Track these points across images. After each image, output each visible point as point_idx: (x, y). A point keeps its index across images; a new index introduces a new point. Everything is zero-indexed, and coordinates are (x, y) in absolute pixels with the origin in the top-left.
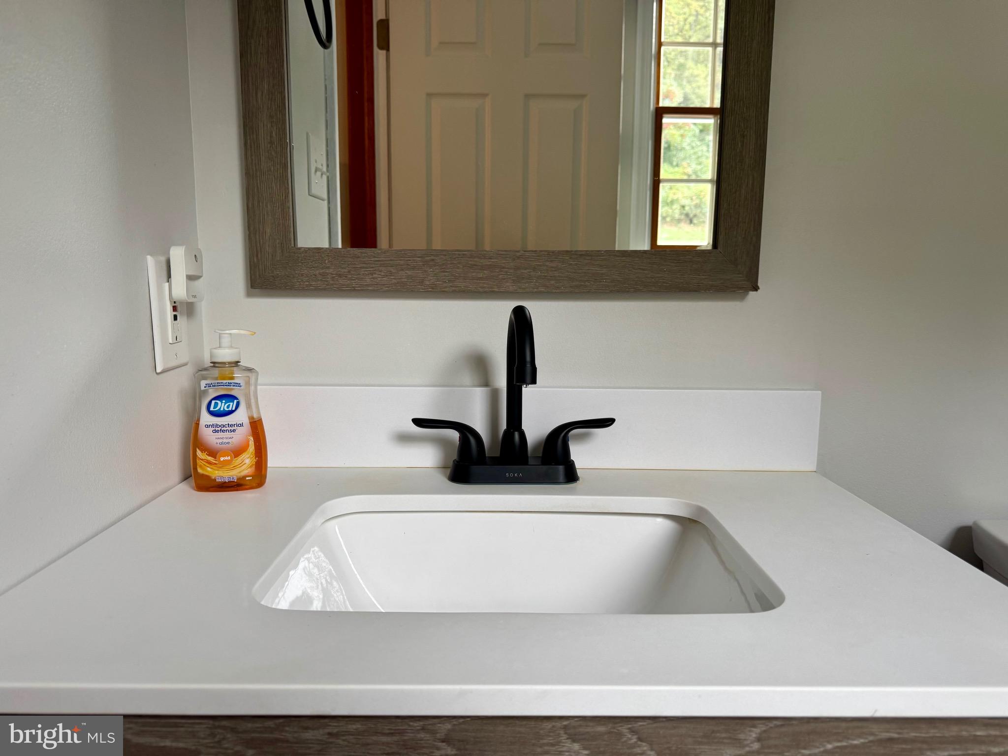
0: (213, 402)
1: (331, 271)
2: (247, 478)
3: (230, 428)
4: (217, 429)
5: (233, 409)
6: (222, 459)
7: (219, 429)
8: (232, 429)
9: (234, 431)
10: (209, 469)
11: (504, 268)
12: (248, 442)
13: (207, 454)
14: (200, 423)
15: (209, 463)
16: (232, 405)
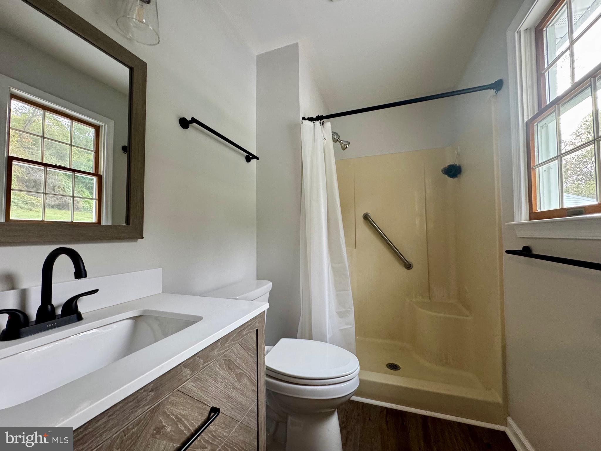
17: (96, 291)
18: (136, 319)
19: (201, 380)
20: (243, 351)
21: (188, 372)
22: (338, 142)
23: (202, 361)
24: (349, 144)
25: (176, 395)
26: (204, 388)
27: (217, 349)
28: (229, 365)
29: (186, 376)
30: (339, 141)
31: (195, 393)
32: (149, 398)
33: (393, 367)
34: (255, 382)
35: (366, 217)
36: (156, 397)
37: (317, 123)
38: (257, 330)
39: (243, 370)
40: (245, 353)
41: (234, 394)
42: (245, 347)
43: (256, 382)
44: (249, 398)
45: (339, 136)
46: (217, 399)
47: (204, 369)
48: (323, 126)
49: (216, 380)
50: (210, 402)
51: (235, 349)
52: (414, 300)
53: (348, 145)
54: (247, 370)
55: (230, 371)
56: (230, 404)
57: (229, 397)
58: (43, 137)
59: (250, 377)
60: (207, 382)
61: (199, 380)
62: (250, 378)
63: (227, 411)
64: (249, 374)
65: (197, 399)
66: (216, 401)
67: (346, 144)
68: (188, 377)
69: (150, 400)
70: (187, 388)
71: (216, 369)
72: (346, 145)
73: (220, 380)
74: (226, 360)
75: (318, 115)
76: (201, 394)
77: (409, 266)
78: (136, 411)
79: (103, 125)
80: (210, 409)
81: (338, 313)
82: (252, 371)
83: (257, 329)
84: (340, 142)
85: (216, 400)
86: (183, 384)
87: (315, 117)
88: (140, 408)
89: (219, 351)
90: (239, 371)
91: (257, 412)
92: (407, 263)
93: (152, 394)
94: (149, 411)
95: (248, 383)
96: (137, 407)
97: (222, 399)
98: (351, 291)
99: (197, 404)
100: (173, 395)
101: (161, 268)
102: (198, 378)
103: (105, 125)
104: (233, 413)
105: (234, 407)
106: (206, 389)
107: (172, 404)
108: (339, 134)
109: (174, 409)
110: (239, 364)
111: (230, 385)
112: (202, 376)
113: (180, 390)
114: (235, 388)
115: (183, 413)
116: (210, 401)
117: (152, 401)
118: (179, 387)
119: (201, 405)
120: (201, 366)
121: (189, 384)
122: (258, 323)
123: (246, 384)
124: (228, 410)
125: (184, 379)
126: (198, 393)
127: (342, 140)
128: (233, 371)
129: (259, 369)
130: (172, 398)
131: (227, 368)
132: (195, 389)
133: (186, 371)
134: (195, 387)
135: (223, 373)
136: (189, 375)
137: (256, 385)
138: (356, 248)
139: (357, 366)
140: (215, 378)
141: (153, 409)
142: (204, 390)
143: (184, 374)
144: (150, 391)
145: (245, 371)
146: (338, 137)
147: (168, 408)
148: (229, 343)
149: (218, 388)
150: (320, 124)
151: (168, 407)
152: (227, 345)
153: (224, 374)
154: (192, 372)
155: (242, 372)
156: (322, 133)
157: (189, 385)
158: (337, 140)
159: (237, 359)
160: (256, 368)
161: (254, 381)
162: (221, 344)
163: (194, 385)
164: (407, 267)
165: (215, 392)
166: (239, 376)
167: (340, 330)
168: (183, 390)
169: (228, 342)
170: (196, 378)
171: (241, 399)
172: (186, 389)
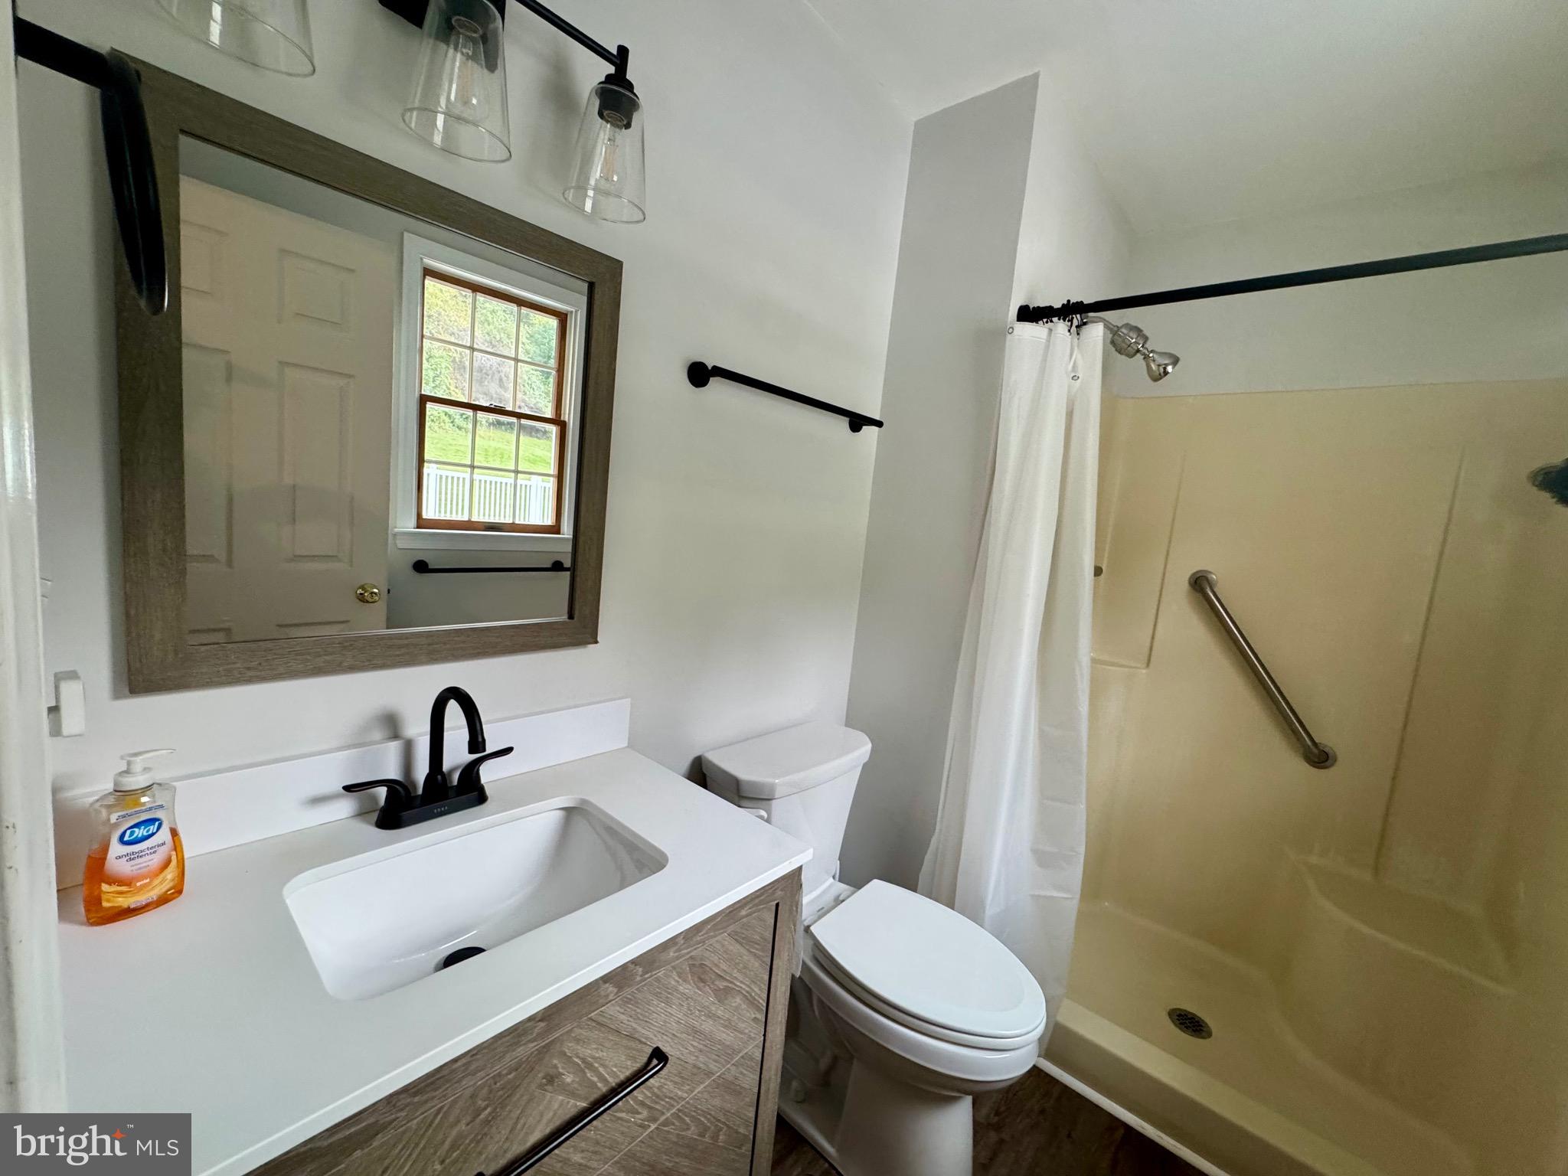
0: (128, 832)
1: (238, 665)
2: (169, 893)
3: (150, 851)
4: (131, 857)
5: (155, 831)
6: (138, 884)
7: (136, 856)
8: (152, 851)
9: (155, 852)
10: (120, 899)
11: (418, 645)
12: (170, 857)
13: (118, 885)
14: (108, 858)
15: (121, 893)
16: (153, 828)
17: (509, 750)
18: (569, 811)
19: (637, 1003)
20: (738, 946)
21: (611, 989)
22: (1138, 355)
23: (641, 969)
24: (1175, 361)
25: (586, 1027)
26: (641, 1015)
27: (675, 948)
28: (700, 973)
29: (607, 996)
30: (1144, 354)
31: (622, 1023)
32: (536, 1030)
33: (1190, 1023)
34: (762, 1005)
35: (1200, 584)
36: (548, 1031)
37: (1060, 326)
38: (777, 905)
39: (731, 982)
40: (742, 950)
41: (707, 1026)
42: (743, 938)
43: (765, 1005)
44: (742, 1032)
45: (1146, 339)
46: (668, 1034)
47: (643, 983)
48: (1078, 334)
49: (668, 1002)
50: (652, 1039)
51: (718, 946)
52: (1314, 860)
53: (1173, 368)
54: (741, 982)
55: (703, 984)
56: (695, 1044)
57: (695, 1032)
58: (472, 349)
59: (751, 995)
60: (649, 1005)
61: (632, 1002)
62: (749, 997)
63: (689, 1055)
64: (747, 989)
65: (625, 1033)
66: (665, 1037)
67: (1166, 362)
68: (611, 998)
69: (538, 1034)
70: (606, 1015)
71: (670, 983)
72: (1167, 365)
73: (676, 1001)
74: (694, 965)
75: (1069, 301)
76: (635, 1026)
77: (1320, 758)
78: (514, 1051)
79: (574, 310)
80: (651, 1050)
81: (1035, 852)
82: (756, 983)
83: (776, 902)
84: (1146, 357)
85: (666, 1035)
86: (601, 1009)
87: (1057, 305)
88: (521, 1046)
89: (679, 950)
90: (721, 984)
91: (759, 1059)
92: (1315, 751)
93: (542, 1024)
94: (537, 1050)
95: (744, 1006)
96: (517, 1044)
97: (678, 1035)
98: (1083, 807)
99: (625, 1042)
100: (579, 1027)
101: (630, 699)
102: (631, 1000)
103: (576, 312)
104: (702, 1058)
105: (705, 1048)
106: (645, 1016)
107: (577, 1041)
108: (1146, 332)
109: (579, 1047)
110: (725, 971)
111: (699, 1010)
112: (639, 996)
113: (593, 1018)
114: (711, 1016)
115: (597, 1055)
116: (651, 1036)
117: (541, 1035)
118: (593, 1014)
119: (632, 1044)
120: (638, 978)
121: (612, 1008)
122: (782, 890)
123: (737, 1008)
124: (691, 1053)
125: (602, 1001)
126: (630, 1023)
127: (1152, 351)
128: (709, 985)
129: (773, 979)
130: (578, 1031)
131: (696, 979)
132: (622, 1017)
133: (608, 988)
134: (623, 1014)
135: (687, 988)
136: (612, 995)
137: (764, 1009)
138: (1151, 665)
139: (1039, 1021)
140: (667, 997)
141: (544, 1047)
142: (641, 1017)
143: (603, 993)
144: (540, 1021)
145: (738, 984)
146: (1141, 342)
147: (569, 1047)
148: (702, 935)
149: (672, 1015)
150: (1069, 331)
151: (570, 1045)
152: (699, 938)
153: (687, 991)
154: (619, 990)
155: (730, 985)
156: (1071, 358)
157: (612, 1010)
158: (1138, 351)
159: (720, 962)
160: (767, 978)
161: (759, 1002)
162: (684, 938)
163: (622, 1011)
164: (1315, 762)
165: (665, 1022)
166: (723, 995)
167: (1033, 896)
168: (601, 1019)
169: (700, 934)
170: (627, 998)
171: (726, 1037)
172: (604, 1016)
